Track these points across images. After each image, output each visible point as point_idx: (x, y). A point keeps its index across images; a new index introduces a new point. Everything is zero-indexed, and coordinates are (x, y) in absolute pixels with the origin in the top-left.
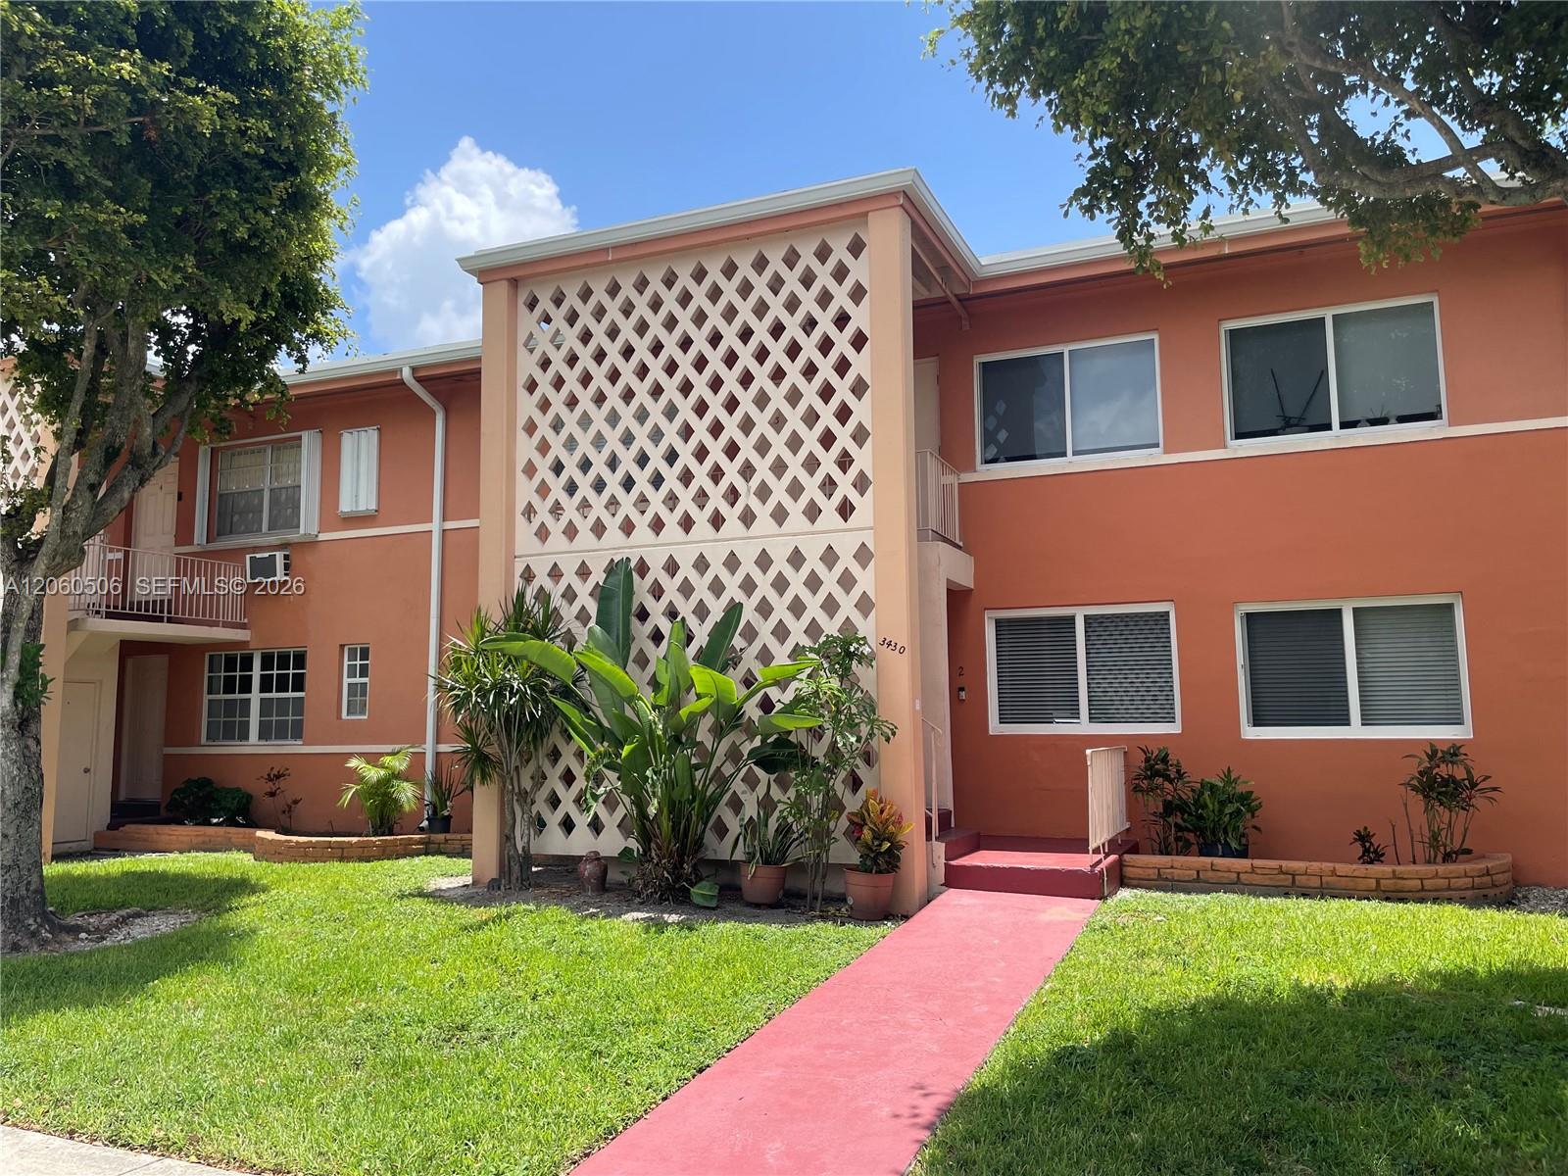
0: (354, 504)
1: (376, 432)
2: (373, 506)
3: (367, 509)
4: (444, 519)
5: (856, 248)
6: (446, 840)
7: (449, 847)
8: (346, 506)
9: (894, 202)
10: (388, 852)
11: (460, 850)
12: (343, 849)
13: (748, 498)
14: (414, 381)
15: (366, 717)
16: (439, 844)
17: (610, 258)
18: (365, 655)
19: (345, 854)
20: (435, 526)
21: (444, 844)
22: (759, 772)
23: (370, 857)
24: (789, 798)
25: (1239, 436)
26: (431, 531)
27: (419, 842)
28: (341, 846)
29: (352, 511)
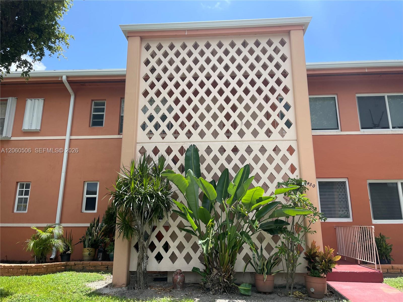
0: (30, 127)
1: (43, 101)
2: (39, 128)
3: (36, 129)
4: (71, 135)
5: (283, 43)
6: (75, 265)
7: (76, 268)
8: (26, 127)
9: (301, 28)
10: (49, 270)
11: (82, 269)
12: (27, 269)
13: (241, 126)
14: (67, 81)
15: (26, 212)
16: (72, 266)
17: (186, 34)
18: (28, 186)
19: (29, 272)
20: (67, 137)
21: (74, 266)
22: (265, 234)
23: (40, 273)
24: (279, 245)
25: (362, 128)
26: (65, 139)
27: (63, 265)
28: (26, 268)
29: (29, 129)
